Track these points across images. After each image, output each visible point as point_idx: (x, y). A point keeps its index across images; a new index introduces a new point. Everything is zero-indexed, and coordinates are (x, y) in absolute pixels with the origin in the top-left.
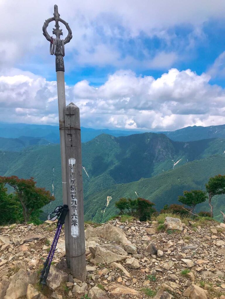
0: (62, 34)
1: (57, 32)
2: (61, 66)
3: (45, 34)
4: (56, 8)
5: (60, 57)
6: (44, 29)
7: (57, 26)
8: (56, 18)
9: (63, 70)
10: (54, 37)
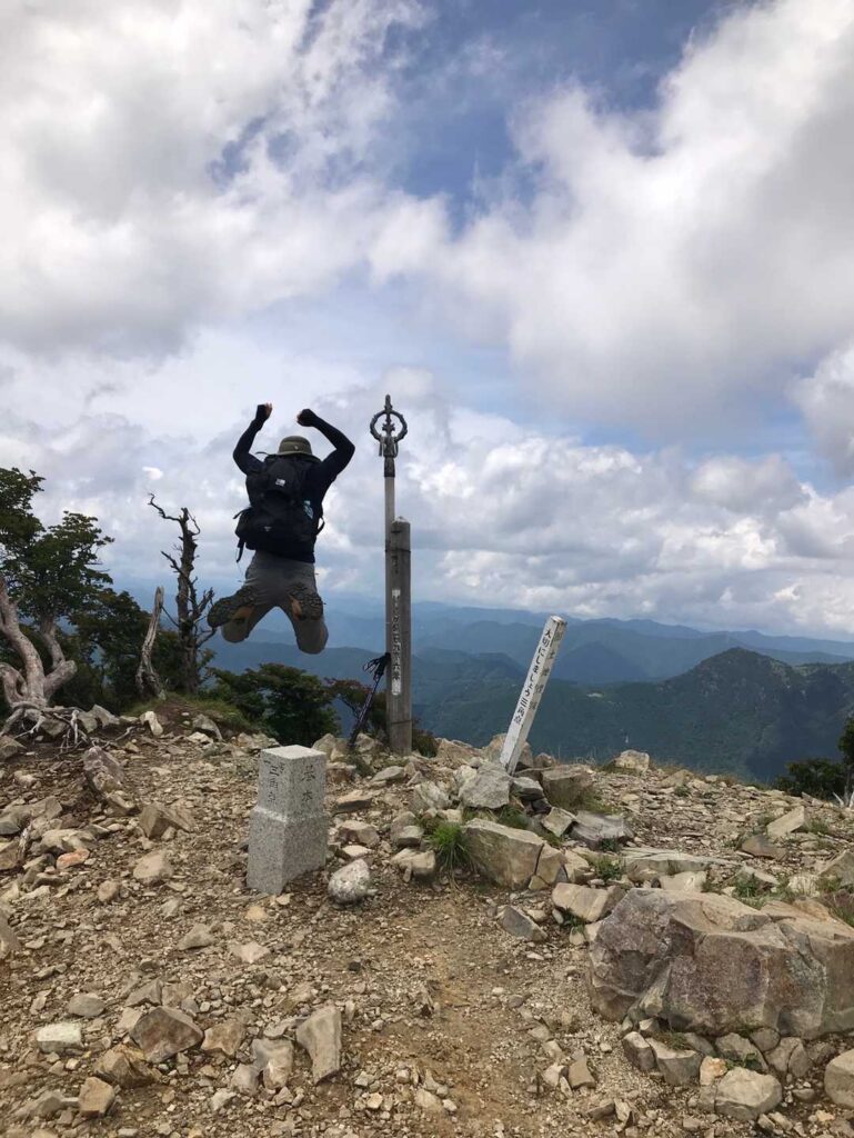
0: (394, 429)
1: (389, 428)
2: (390, 471)
3: (373, 432)
4: (388, 398)
5: (389, 459)
6: (372, 427)
7: (388, 420)
8: (388, 410)
9: (393, 475)
10: (384, 434)
